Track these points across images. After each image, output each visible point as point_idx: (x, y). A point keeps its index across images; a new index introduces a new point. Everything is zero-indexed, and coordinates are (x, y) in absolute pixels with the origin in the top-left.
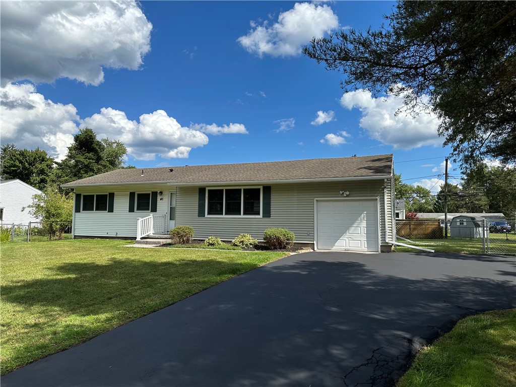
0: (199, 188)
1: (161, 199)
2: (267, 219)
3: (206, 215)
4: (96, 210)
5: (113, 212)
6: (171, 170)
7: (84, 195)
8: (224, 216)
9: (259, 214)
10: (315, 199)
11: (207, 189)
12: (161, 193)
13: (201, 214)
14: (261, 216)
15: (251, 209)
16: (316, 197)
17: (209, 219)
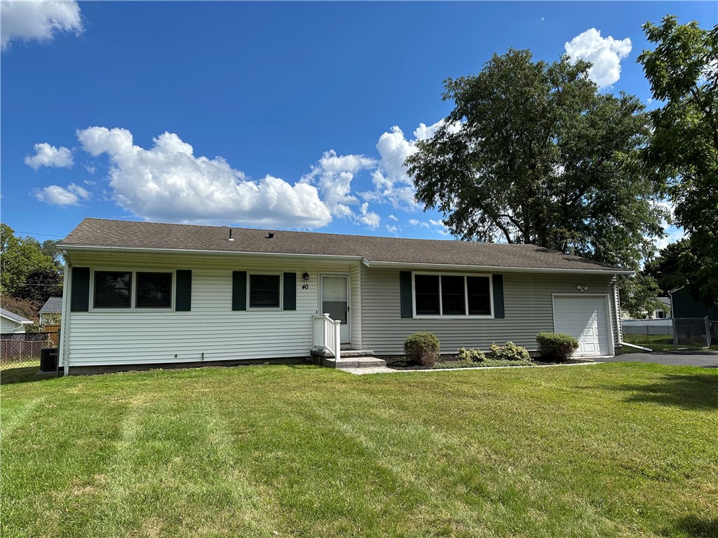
0: (401, 272)
1: (303, 288)
2: (500, 321)
3: (415, 316)
4: (139, 305)
5: (189, 309)
6: (271, 236)
7: (95, 272)
8: (441, 316)
9: (489, 313)
10: (553, 294)
11: (414, 274)
12: (305, 276)
13: (406, 313)
14: (492, 316)
15: (480, 306)
16: (555, 292)
17: (419, 322)
